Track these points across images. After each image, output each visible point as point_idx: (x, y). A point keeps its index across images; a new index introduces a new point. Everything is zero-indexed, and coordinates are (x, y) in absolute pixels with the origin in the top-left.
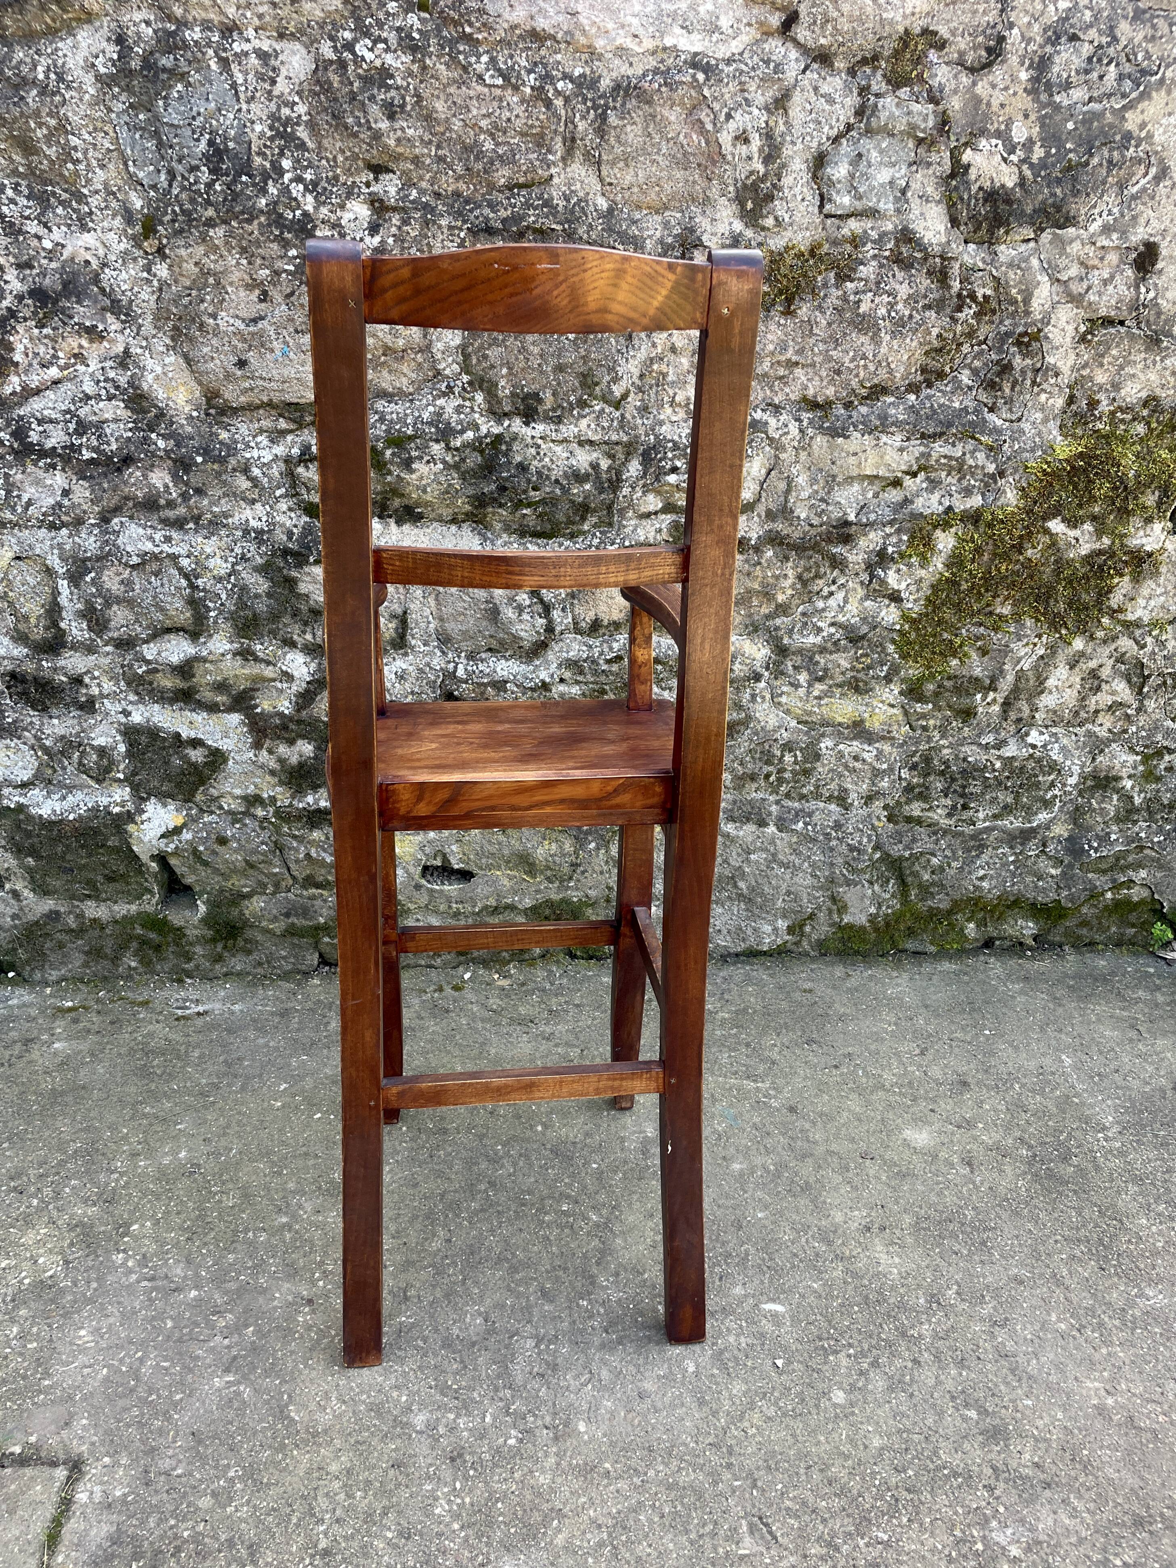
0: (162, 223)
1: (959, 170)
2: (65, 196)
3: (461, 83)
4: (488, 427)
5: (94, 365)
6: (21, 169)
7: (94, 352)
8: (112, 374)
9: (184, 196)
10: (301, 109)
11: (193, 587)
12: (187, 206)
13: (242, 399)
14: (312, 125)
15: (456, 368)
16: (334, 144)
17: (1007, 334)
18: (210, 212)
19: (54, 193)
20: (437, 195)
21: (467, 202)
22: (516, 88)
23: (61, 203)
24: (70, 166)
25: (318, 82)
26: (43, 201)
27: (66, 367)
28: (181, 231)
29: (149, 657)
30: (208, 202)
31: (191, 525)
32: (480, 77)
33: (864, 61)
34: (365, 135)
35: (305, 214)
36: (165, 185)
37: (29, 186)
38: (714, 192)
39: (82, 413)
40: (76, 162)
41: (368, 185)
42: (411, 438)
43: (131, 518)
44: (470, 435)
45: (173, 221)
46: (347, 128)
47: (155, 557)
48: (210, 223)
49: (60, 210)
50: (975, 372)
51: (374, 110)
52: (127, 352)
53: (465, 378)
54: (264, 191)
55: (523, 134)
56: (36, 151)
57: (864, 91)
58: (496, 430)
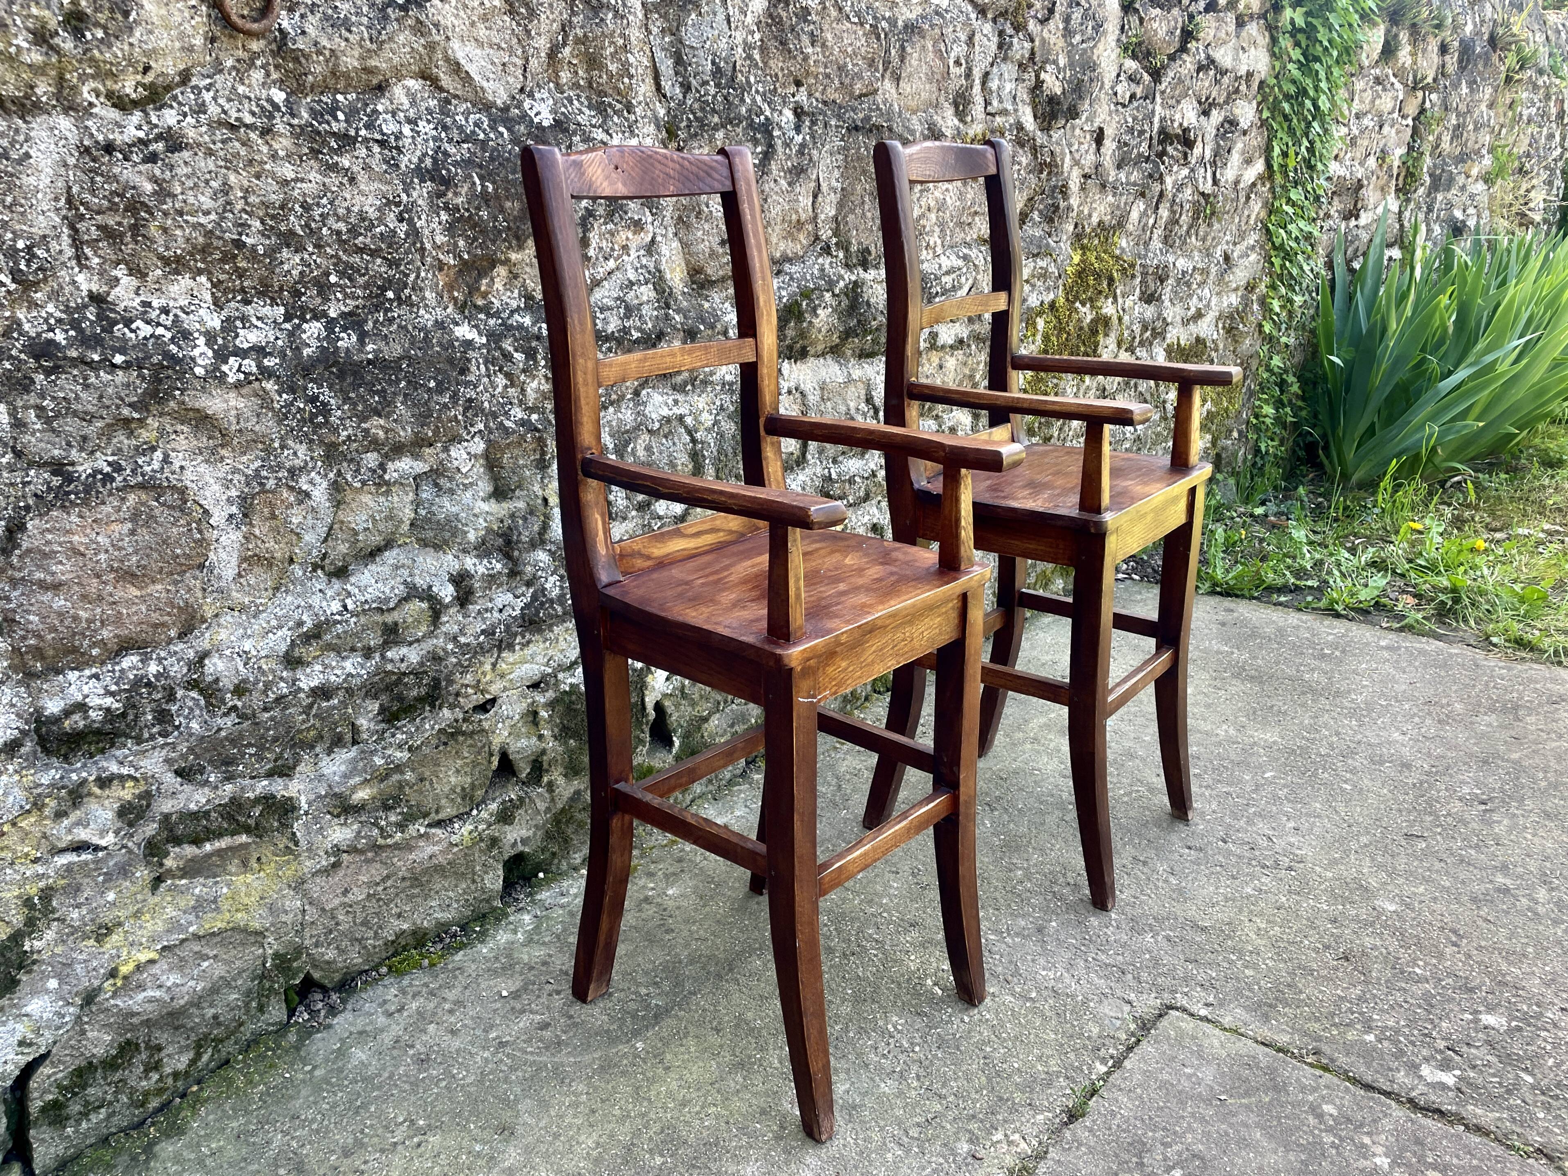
0: (679, 129)
1: (1039, 84)
2: (619, 106)
3: (839, 21)
4: (849, 277)
5: (633, 254)
6: (582, 83)
7: (636, 241)
8: (644, 261)
9: (696, 106)
10: (757, 36)
11: (694, 441)
12: (699, 114)
13: (721, 273)
14: (763, 49)
15: (830, 233)
16: (776, 64)
17: (1055, 187)
18: (716, 119)
19: (610, 105)
20: (825, 103)
21: (840, 107)
22: (862, 24)
23: (616, 112)
24: (626, 80)
25: (771, 16)
26: (601, 109)
27: (619, 256)
28: (696, 135)
29: (661, 513)
30: (714, 111)
31: (689, 387)
32: (848, 17)
33: (1001, 14)
34: (800, 58)
35: (767, 119)
36: (681, 96)
37: (587, 98)
38: (942, 99)
39: (628, 298)
40: (631, 77)
41: (793, 96)
42: (813, 290)
43: (653, 387)
44: (842, 284)
45: (689, 127)
46: (790, 52)
47: (668, 420)
48: (716, 128)
49: (615, 119)
50: (1040, 212)
51: (805, 39)
52: (653, 241)
53: (834, 240)
54: (743, 100)
55: (864, 58)
56: (601, 67)
57: (1001, 33)
58: (853, 278)
